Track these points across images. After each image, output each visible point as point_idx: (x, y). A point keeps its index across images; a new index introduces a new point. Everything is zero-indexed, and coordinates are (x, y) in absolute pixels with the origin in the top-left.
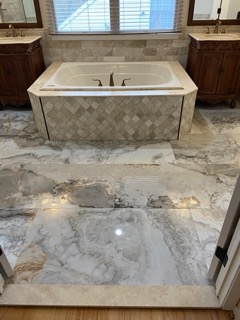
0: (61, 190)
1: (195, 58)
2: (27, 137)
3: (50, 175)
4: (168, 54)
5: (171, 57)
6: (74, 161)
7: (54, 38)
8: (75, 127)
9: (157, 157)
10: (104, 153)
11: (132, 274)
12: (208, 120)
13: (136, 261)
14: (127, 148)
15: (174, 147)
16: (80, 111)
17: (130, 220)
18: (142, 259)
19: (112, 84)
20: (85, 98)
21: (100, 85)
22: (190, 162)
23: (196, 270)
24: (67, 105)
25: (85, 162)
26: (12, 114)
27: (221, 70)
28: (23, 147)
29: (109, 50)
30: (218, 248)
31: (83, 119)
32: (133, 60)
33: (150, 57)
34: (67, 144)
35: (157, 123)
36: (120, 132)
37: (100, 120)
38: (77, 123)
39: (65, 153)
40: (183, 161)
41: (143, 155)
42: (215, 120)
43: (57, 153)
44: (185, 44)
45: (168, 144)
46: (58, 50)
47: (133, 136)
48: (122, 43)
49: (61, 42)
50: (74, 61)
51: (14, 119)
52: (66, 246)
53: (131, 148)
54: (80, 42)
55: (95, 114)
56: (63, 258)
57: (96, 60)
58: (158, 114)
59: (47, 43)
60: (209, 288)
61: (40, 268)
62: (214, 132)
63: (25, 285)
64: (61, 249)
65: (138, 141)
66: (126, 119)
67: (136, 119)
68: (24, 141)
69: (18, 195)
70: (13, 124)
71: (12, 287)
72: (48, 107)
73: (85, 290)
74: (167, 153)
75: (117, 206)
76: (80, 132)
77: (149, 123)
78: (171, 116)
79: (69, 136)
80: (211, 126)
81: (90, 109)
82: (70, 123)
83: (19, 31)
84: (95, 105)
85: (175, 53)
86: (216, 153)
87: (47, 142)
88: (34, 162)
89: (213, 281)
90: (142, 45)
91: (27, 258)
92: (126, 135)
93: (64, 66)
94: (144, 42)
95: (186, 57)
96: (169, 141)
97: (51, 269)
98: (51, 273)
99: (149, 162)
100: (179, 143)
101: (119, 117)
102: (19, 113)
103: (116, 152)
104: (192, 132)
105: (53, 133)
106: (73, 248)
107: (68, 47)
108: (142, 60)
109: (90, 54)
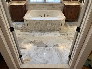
0: (32, 43)
1: (65, 9)
3: (29, 39)
4: (58, 8)
6: (35, 36)
7: (29, 4)
8: (35, 27)
9: (55, 35)
10: (42, 34)
11: (50, 62)
12: (68, 25)
13: (51, 59)
14: (48, 32)
15: (60, 32)
16: (36, 23)
17: (49, 50)
18: (52, 58)
19: (44, 16)
20: (38, 20)
21: (41, 17)
22: (63, 36)
23: (64, 61)
24: (33, 22)
25: (38, 36)
26: (18, 23)
27: (72, 13)
28: (22, 32)
29: (43, 7)
30: (69, 56)
31: (37, 25)
32: (49, 9)
33: (53, 9)
34: (33, 31)
35: (56, 26)
36: (46, 28)
37: (41, 25)
38: (36, 26)
39: (33, 34)
40: (62, 36)
41: (52, 34)
42: (70, 25)
43: (31, 33)
44: (63, 6)
45: (58, 32)
46: (30, 7)
49: (31, 5)
50: (34, 9)
51: (19, 24)
52: (35, 56)
53: (49, 32)
54: (36, 5)
55: (40, 24)
56: (34, 58)
58: (56, 24)
59: (27, 5)
60: (67, 65)
61: (29, 60)
62: (70, 29)
63: (26, 64)
64: (34, 56)
65: (51, 31)
66: (48, 25)
67: (50, 25)
68: (22, 30)
69: (22, 44)
70: (19, 26)
71: (23, 64)
72: (28, 22)
73: (40, 65)
74: (58, 34)
75: (46, 47)
76: (36, 28)
77: (53, 26)
78: (59, 25)
79: (33, 29)
80: (69, 27)
81: (39, 23)
82: (34, 26)
83: (20, 2)
84: (40, 22)
85: (60, 8)
86: (70, 34)
87: (28, 31)
88: (25, 36)
89: (68, 63)
91: (26, 58)
92: (48, 29)
93: (32, 11)
94: (52, 5)
95: (63, 9)
97: (32, 60)
98: (32, 62)
99: (53, 36)
101: (46, 25)
102: (20, 23)
103: (45, 33)
104: (64, 28)
105: (29, 28)
106: (36, 56)
107: (33, 6)
108: (51, 9)
109: (38, 8)
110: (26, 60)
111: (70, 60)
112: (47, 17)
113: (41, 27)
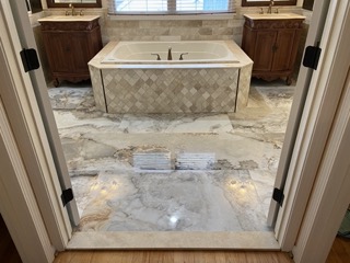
0: (121, 155)
1: (249, 37)
2: (85, 110)
3: (109, 143)
4: (223, 33)
5: (227, 37)
6: (133, 131)
7: (113, 18)
8: (133, 100)
9: (214, 128)
10: (162, 124)
11: (195, 223)
12: (264, 96)
13: (197, 212)
14: (185, 119)
15: (231, 118)
16: (139, 84)
17: (190, 180)
18: (204, 211)
19: (170, 58)
20: (144, 70)
21: (159, 59)
22: (247, 131)
23: (255, 218)
24: (127, 77)
25: (144, 131)
26: (68, 90)
27: (275, 48)
28: (82, 118)
29: (165, 29)
30: (276, 190)
31: (142, 91)
32: (189, 39)
33: (205, 36)
34: (125, 116)
35: (214, 96)
36: (177, 104)
37: (159, 92)
38: (136, 95)
39: (123, 124)
40: (241, 131)
41: (202, 126)
42: (271, 96)
43: (115, 123)
44: (241, 24)
45: (226, 116)
46: (116, 30)
47: (191, 108)
48: (178, 23)
49: (119, 22)
51: (71, 95)
52: (129, 201)
53: (189, 119)
54: (138, 21)
55: (154, 87)
56: (128, 210)
57: (153, 40)
58: (216, 86)
59: (105, 23)
60: (270, 234)
61: (105, 219)
62: (271, 106)
63: (91, 232)
64: (125, 203)
65: (195, 113)
66: (184, 91)
67: (193, 91)
68: (83, 113)
69: (79, 159)
70: (70, 99)
71: (78, 234)
72: (108, 79)
73: (151, 235)
74: (225, 124)
75: (177, 168)
76: (138, 104)
77: (206, 95)
78: (228, 89)
79: (127, 108)
80: (267, 100)
81: (149, 82)
82: (129, 96)
83: (78, 10)
84: (154, 77)
85: (230, 32)
86: (273, 124)
87: (105, 114)
88: (94, 131)
89: (272, 228)
90: (198, 25)
92: (183, 107)
93: (121, 44)
94: (200, 23)
95: (241, 36)
96: (226, 113)
97: (116, 219)
98: (117, 223)
99: (207, 131)
100: (237, 115)
101: (177, 89)
102: (75, 90)
103: (174, 123)
104: (249, 106)
105: (111, 105)
106: (136, 203)
107: (125, 26)
108: (197, 39)
109: (148, 34)
110: (90, 219)
111: (282, 209)
112: (181, 58)
113: (159, 100)
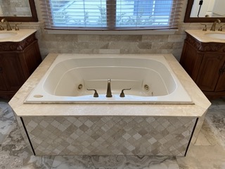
5: (166, 51)
7: (50, 32)
8: (64, 143)
16: (71, 129)
21: (96, 96)
24: (55, 124)
31: (75, 136)
33: (145, 50)
35: (162, 141)
36: (118, 148)
37: (95, 137)
38: (67, 140)
42: (217, 122)
44: (181, 39)
47: (133, 152)
54: (76, 35)
55: (90, 132)
57: (92, 52)
58: (165, 133)
66: (126, 136)
67: (137, 136)
76: (71, 148)
78: (180, 136)
79: (58, 151)
81: (83, 128)
82: (59, 140)
84: (89, 124)
85: (170, 47)
90: (137, 40)
92: (124, 150)
94: (140, 37)
96: (174, 158)
101: (117, 135)
105: (39, 149)
107: (64, 40)
108: (136, 52)
112: (122, 95)
113: (96, 144)
